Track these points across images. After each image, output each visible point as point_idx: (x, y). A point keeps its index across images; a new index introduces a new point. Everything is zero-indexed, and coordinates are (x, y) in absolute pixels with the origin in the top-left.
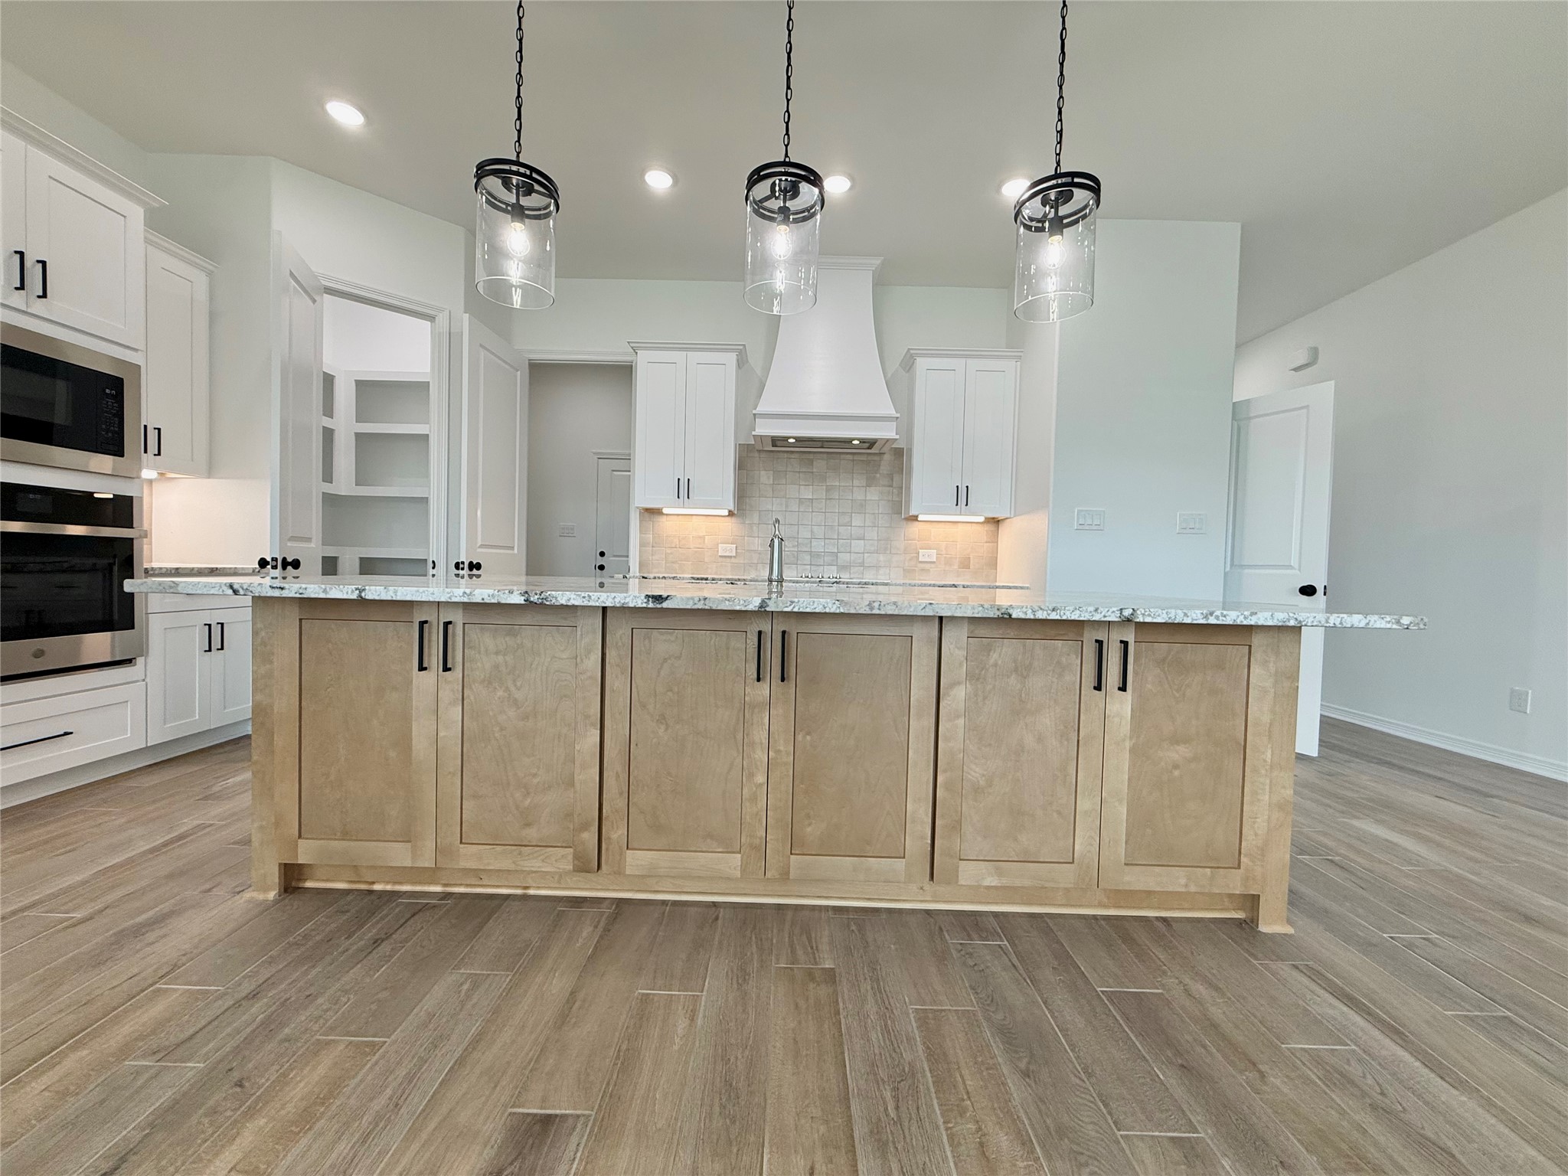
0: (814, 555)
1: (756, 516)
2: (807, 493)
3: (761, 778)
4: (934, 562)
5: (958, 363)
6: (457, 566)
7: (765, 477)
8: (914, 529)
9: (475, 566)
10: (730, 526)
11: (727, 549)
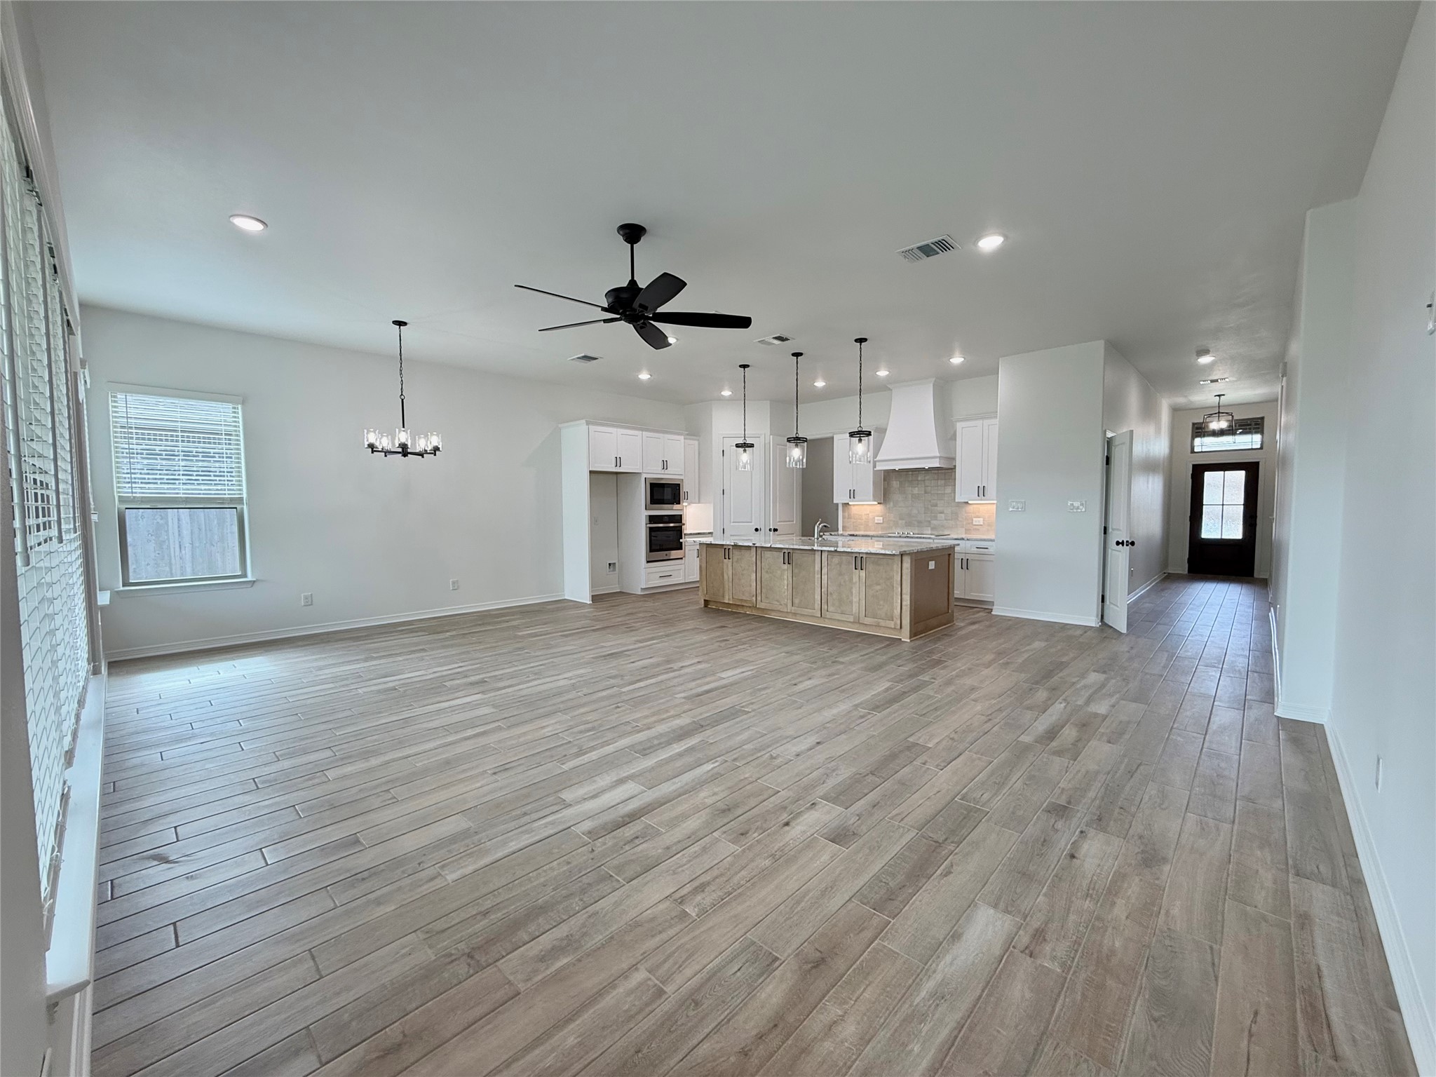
0: (920, 522)
1: (892, 504)
2: (916, 491)
3: (786, 587)
4: (981, 525)
5: (979, 423)
6: (770, 530)
7: (895, 484)
8: (970, 508)
9: (775, 530)
10: (880, 508)
11: (879, 520)
